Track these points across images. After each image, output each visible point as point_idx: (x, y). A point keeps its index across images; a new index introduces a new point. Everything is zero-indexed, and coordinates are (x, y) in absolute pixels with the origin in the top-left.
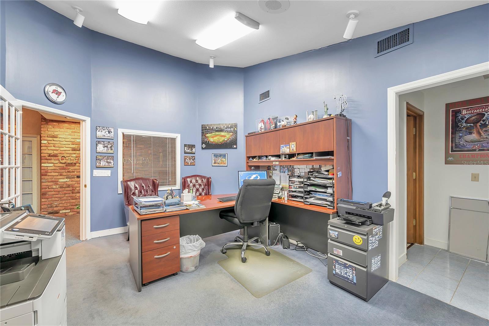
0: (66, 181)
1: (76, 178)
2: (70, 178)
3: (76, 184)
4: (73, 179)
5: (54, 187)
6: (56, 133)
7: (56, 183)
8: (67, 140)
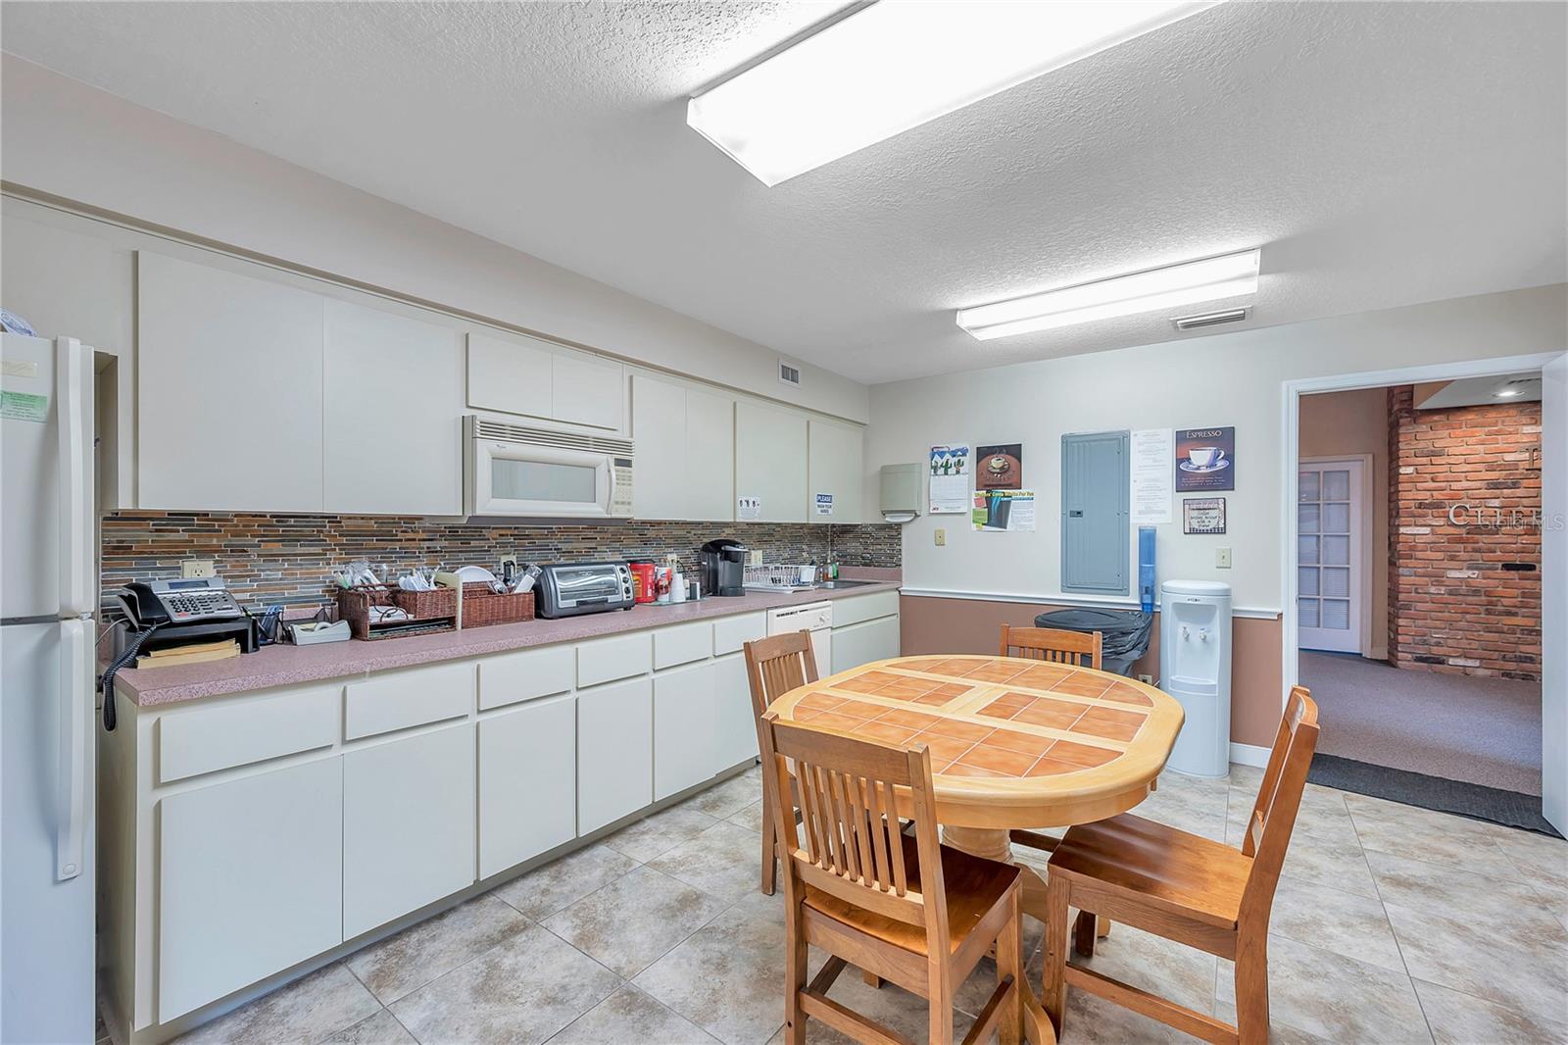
0: (1469, 577)
1: (1500, 571)
2: (1481, 569)
3: (1500, 589)
4: (1490, 573)
5: (1433, 590)
6: (1439, 444)
7: (1438, 579)
8: (1471, 458)
